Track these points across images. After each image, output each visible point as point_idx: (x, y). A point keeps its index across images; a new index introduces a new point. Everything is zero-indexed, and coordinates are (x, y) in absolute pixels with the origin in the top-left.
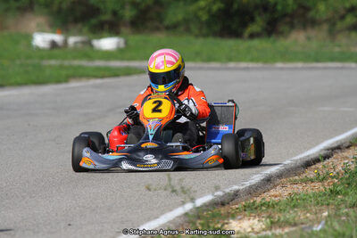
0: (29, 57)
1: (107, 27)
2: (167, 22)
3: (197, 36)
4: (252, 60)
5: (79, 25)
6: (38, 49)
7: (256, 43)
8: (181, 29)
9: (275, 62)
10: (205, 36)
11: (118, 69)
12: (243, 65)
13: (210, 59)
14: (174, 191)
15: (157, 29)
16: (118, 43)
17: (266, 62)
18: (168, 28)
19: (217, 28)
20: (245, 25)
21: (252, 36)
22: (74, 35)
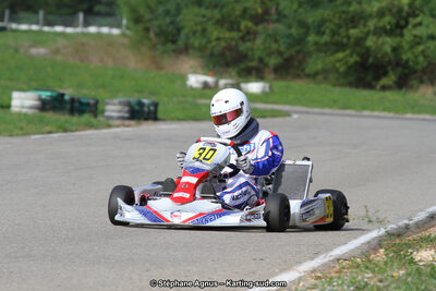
0: (184, 96)
1: (254, 72)
2: (308, 71)
3: (334, 85)
4: (384, 110)
5: (231, 69)
6: (192, 89)
7: (388, 94)
8: (320, 77)
9: (406, 113)
10: (342, 85)
11: (265, 111)
12: (376, 113)
13: (345, 107)
14: (370, 221)
15: (298, 76)
16: (264, 87)
17: (397, 112)
18: (308, 76)
19: (352, 79)
20: (378, 78)
21: (384, 88)
22: (226, 78)
